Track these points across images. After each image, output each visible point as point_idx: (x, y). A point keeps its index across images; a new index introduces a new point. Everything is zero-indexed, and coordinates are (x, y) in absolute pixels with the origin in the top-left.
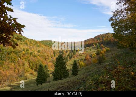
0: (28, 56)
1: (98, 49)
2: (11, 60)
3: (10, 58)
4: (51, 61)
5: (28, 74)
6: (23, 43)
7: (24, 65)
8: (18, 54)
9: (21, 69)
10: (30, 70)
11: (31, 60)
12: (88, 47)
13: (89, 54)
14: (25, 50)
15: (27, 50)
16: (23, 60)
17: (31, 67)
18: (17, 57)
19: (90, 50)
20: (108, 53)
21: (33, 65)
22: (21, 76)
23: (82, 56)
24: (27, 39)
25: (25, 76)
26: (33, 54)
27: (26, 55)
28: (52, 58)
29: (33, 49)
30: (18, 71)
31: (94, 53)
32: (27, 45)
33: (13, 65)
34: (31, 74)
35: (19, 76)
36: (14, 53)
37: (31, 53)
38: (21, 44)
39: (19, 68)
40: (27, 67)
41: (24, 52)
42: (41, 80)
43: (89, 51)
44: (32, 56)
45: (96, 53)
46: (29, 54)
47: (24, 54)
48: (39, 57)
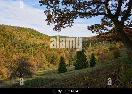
0: (44, 49)
1: (111, 45)
2: (31, 53)
3: (29, 51)
4: (64, 55)
5: (45, 66)
6: (39, 38)
7: (42, 57)
8: (36, 47)
9: (40, 61)
10: (47, 62)
11: (48, 54)
12: (100, 43)
13: (102, 49)
14: (42, 44)
15: (44, 44)
16: (40, 53)
17: (47, 60)
18: (36, 50)
19: (103, 45)
20: (122, 48)
21: (49, 57)
22: (40, 67)
23: (95, 51)
24: (42, 34)
25: (44, 67)
26: (49, 48)
27: (43, 49)
28: (65, 52)
29: (48, 44)
30: (37, 63)
31: (107, 49)
32: (42, 40)
33: (33, 57)
34: (48, 66)
35: (38, 67)
36: (33, 47)
37: (47, 47)
38: (38, 39)
39: (38, 60)
40: (44, 60)
41: (41, 47)
42: (62, 70)
43: (101, 46)
44: (48, 50)
45: (109, 49)
46: (45, 48)
47: (41, 48)
48: (54, 51)
